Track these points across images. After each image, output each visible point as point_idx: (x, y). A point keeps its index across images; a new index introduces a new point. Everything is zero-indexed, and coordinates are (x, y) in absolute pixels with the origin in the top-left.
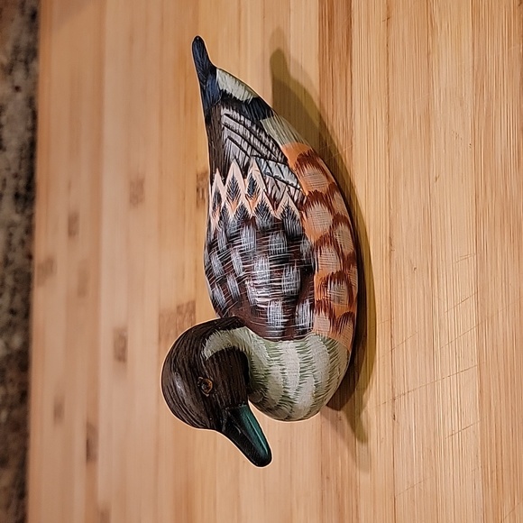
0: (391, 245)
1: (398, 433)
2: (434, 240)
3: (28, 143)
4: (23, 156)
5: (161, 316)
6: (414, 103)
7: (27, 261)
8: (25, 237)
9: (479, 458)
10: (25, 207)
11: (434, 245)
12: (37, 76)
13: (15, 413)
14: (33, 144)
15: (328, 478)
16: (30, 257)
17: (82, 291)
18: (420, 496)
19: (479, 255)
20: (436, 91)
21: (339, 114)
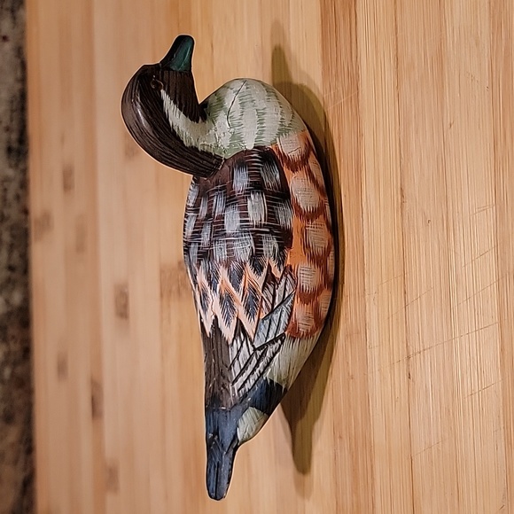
0: (402, 196)
1: (414, 393)
2: (449, 190)
3: (18, 94)
4: (14, 108)
5: (162, 272)
6: (425, 44)
7: (23, 217)
8: (20, 192)
9: (502, 418)
10: (19, 161)
11: (450, 195)
12: (24, 25)
13: (19, 370)
14: (23, 96)
15: (340, 437)
16: (26, 212)
17: (80, 247)
18: (439, 457)
19: (498, 206)
20: (449, 30)
21: (343, 57)
